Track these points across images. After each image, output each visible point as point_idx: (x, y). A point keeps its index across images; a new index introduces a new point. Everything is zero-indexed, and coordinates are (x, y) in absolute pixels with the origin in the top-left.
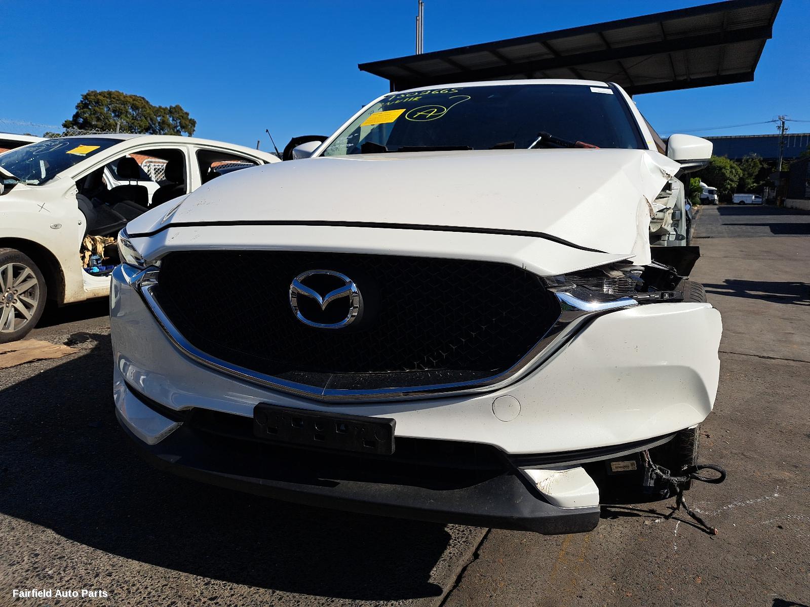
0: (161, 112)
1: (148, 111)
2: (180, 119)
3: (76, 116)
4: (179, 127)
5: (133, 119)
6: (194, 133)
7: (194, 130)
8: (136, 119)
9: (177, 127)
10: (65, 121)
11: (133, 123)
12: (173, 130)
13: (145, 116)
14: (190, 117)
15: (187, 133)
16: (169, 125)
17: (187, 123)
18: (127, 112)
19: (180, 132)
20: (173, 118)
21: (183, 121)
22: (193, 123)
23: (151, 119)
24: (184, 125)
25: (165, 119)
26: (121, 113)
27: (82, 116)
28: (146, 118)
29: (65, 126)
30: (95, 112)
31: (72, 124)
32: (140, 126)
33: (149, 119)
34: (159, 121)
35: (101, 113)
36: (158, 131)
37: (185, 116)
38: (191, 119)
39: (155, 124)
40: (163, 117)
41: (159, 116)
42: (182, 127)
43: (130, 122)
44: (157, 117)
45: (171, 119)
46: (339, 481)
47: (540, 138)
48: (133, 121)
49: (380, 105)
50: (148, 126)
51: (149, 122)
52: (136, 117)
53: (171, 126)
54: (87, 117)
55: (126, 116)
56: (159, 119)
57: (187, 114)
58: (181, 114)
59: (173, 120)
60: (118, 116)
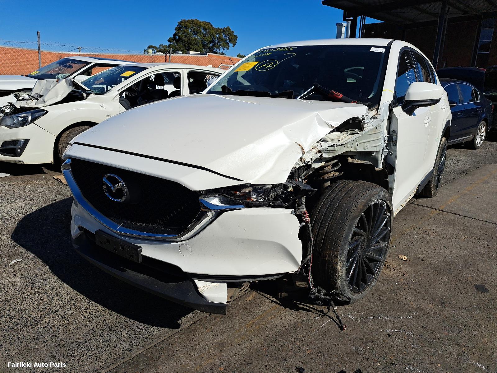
0: (219, 31)
1: (212, 31)
2: (229, 35)
3: (175, 35)
4: (228, 41)
5: (203, 36)
6: (236, 44)
7: (236, 42)
8: (206, 36)
9: (227, 40)
10: (169, 38)
11: (203, 39)
12: (225, 42)
13: (210, 34)
14: (234, 34)
15: (232, 44)
16: (223, 40)
17: (233, 38)
18: (201, 32)
19: (228, 44)
20: (225, 35)
21: (231, 37)
22: (236, 37)
23: (213, 36)
24: (231, 39)
25: (221, 36)
26: (198, 33)
27: (178, 35)
28: (211, 36)
29: (169, 41)
30: (185, 32)
31: (172, 39)
32: (207, 40)
33: (212, 36)
34: (217, 37)
35: (187, 33)
36: (216, 43)
37: (232, 33)
38: (235, 35)
39: (215, 39)
40: (220, 34)
41: (218, 34)
42: (230, 40)
43: (202, 38)
44: (216, 34)
45: (224, 35)
46: (127, 270)
47: (314, 87)
48: (204, 37)
49: (254, 56)
50: (212, 41)
51: (212, 37)
52: (205, 35)
53: (224, 40)
54: (180, 36)
55: (200, 34)
56: (217, 35)
57: (233, 32)
58: (229, 32)
59: (225, 36)
60: (196, 34)
